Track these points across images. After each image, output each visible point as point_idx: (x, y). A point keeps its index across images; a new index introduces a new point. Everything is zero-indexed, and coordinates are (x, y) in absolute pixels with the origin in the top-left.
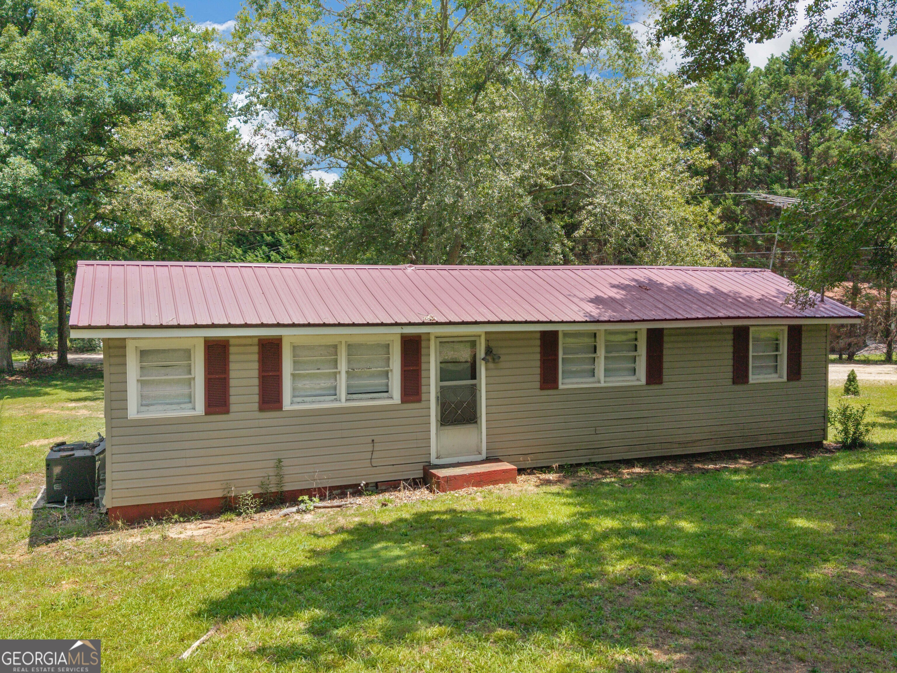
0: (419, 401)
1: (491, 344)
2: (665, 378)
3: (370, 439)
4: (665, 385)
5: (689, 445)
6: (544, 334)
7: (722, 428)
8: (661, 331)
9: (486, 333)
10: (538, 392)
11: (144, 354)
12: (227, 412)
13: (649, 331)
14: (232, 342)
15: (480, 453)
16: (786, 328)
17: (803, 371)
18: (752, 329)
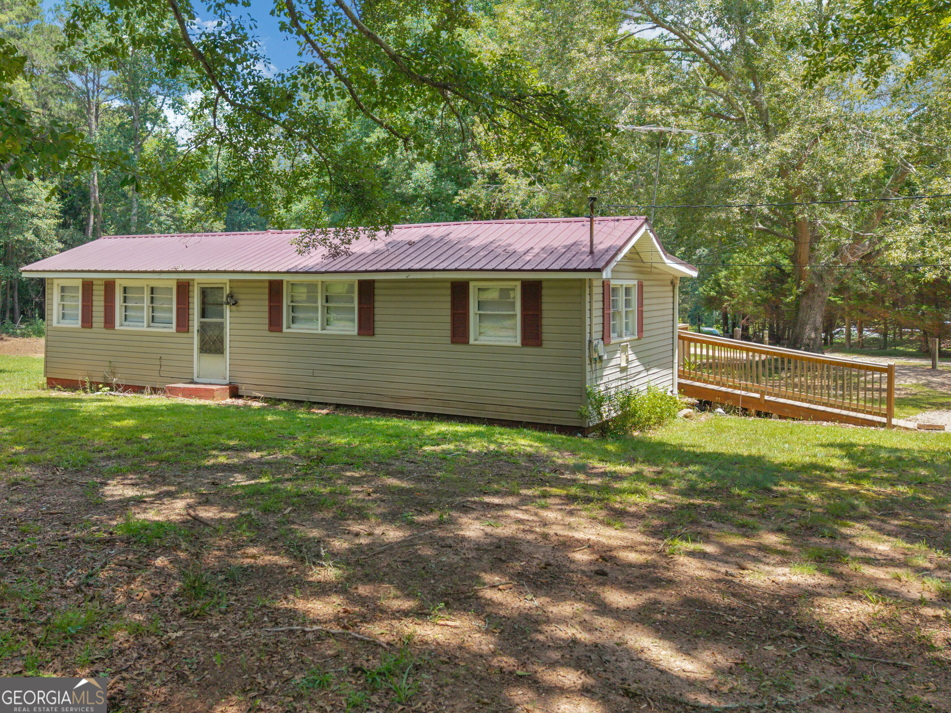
0: (188, 331)
1: (235, 290)
2: (377, 331)
3: (159, 356)
4: (377, 337)
5: (403, 401)
6: (271, 282)
7: (440, 389)
8: (371, 283)
9: (231, 281)
10: (268, 333)
11: (63, 289)
12: (91, 327)
13: (361, 283)
14: (95, 282)
15: (225, 379)
16: (519, 284)
17: (545, 336)
18: (472, 284)
